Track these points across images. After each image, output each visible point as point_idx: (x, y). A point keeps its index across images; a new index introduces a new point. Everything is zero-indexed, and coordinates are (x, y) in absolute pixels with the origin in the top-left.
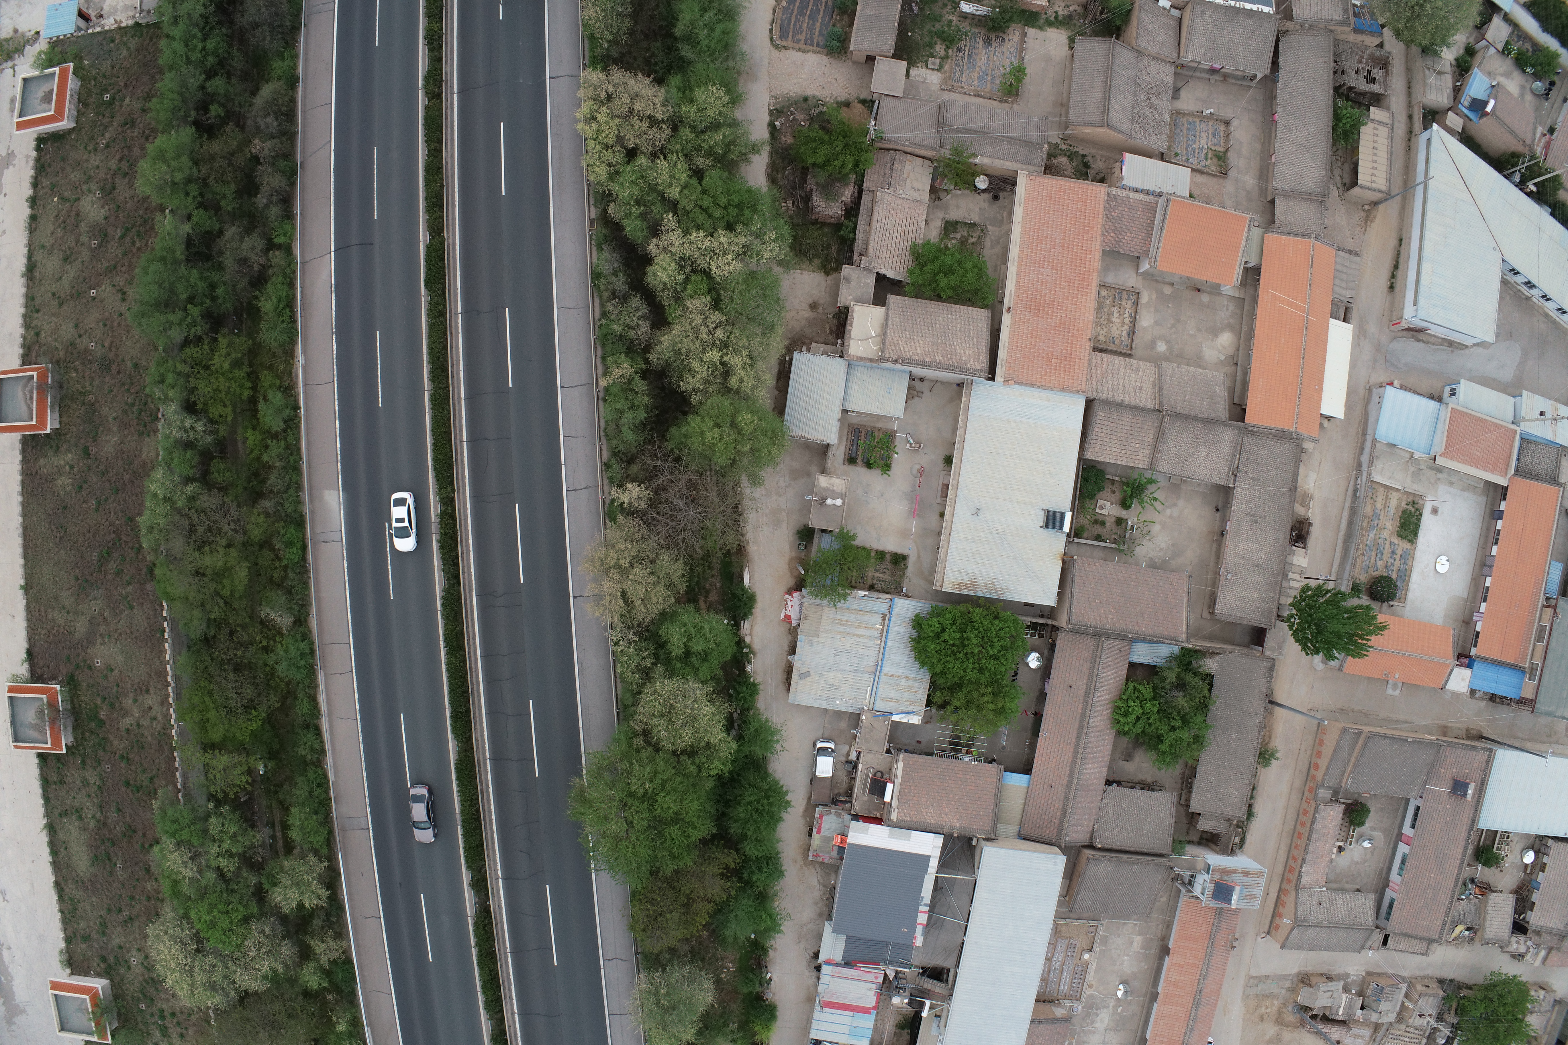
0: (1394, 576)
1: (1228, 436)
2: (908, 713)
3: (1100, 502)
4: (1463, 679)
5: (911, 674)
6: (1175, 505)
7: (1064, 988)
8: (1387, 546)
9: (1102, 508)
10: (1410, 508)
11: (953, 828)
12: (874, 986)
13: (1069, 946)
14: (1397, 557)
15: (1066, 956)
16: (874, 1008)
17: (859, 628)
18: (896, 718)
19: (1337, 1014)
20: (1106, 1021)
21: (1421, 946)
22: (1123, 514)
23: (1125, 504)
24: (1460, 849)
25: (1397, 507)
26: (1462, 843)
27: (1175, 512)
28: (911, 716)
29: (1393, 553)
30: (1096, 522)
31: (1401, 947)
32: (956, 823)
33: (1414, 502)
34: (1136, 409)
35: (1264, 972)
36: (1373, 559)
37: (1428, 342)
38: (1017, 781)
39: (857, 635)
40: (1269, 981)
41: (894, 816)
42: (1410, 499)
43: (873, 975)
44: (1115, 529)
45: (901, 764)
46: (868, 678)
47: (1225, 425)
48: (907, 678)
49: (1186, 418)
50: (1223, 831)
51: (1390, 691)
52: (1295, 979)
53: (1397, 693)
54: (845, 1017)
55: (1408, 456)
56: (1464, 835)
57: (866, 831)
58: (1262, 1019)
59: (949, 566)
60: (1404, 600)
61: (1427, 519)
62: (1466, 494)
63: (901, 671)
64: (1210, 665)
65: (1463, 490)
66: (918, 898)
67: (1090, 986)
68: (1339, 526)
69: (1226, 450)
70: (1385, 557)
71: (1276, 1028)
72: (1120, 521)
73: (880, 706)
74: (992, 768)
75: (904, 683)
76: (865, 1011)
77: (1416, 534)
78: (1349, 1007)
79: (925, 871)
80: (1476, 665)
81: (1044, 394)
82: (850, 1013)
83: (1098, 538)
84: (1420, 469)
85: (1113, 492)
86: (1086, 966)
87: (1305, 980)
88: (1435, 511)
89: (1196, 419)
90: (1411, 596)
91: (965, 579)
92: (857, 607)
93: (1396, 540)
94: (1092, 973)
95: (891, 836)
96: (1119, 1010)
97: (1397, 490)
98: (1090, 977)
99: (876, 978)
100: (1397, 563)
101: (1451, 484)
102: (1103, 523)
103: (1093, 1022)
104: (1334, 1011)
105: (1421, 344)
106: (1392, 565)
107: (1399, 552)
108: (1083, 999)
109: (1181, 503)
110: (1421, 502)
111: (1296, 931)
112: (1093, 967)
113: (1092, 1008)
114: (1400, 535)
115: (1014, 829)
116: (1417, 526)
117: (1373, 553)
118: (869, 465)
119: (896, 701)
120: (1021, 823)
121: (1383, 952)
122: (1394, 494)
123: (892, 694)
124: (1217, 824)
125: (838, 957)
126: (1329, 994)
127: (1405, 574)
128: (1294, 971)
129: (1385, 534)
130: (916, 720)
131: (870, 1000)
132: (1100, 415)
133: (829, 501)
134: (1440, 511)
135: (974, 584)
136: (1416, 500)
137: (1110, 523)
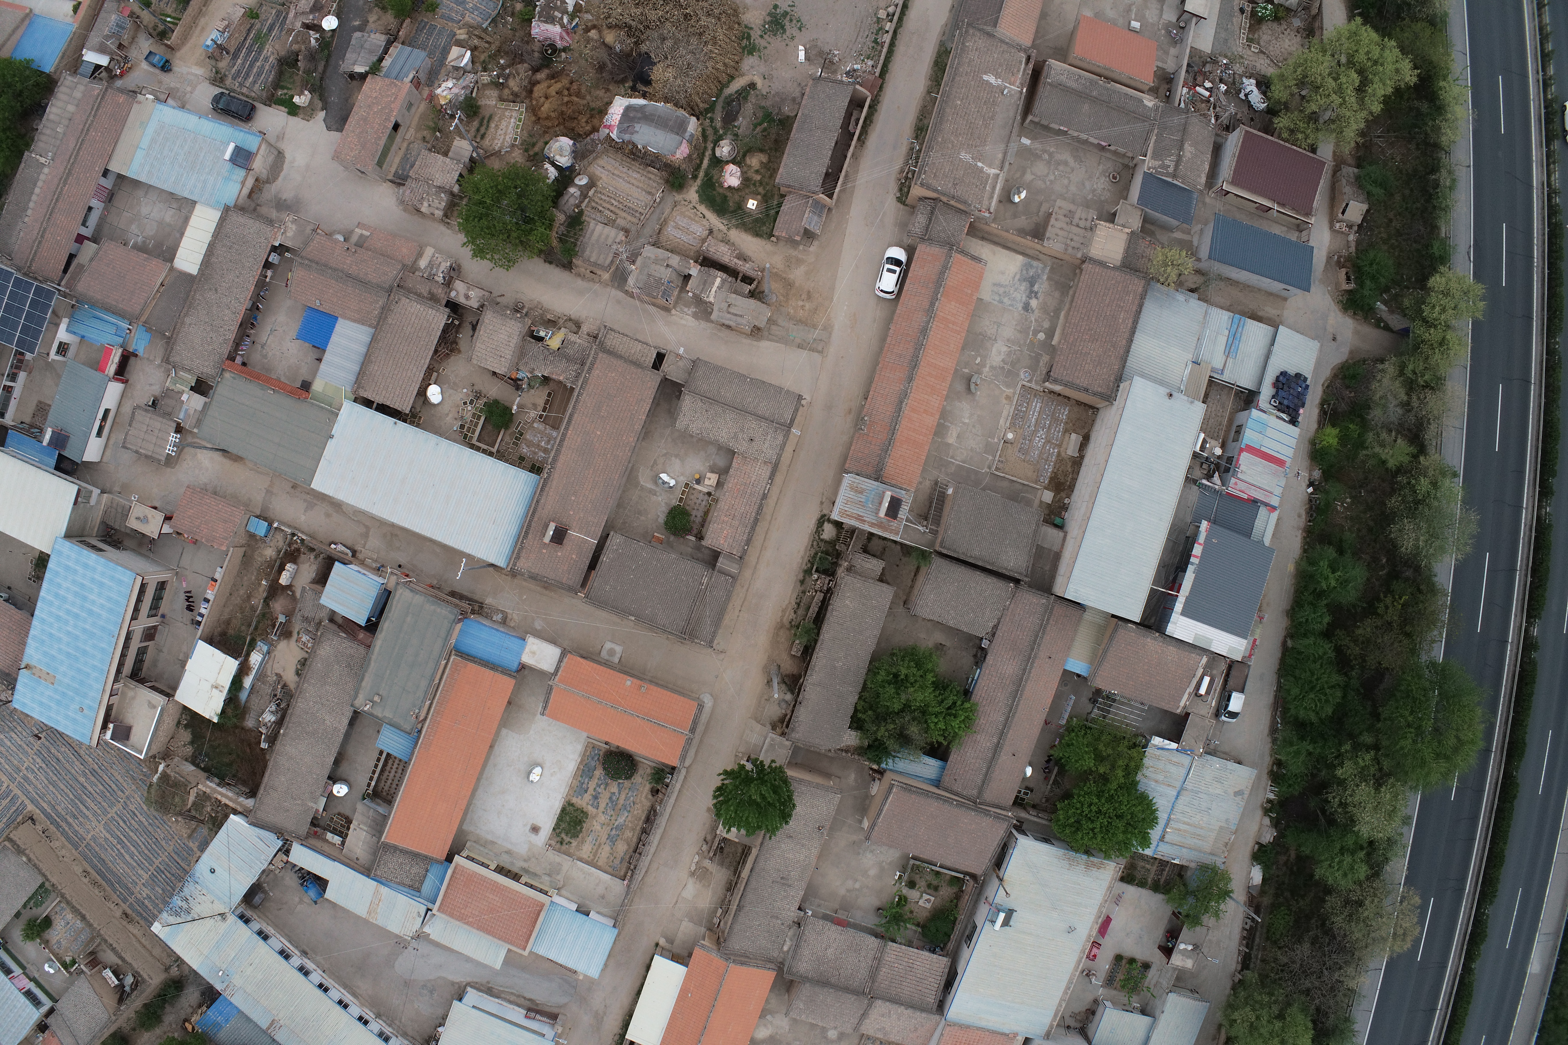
0: (599, 772)
1: (803, 966)
2: (1163, 749)
3: (928, 906)
4: (534, 653)
5: (1153, 784)
6: (848, 891)
7: (1037, 405)
8: (602, 806)
9: (928, 901)
10: (567, 839)
11: (1155, 639)
12: (1239, 475)
13: (1026, 453)
14: (591, 791)
15: (1030, 441)
16: (1242, 450)
17: (1185, 831)
18: (1174, 746)
19: (723, 281)
20: (994, 350)
21: (612, 341)
22: (905, 891)
23: (903, 900)
24: (562, 458)
25: (583, 841)
26: (559, 465)
27: (850, 884)
28: (1160, 745)
29: (596, 797)
30: (936, 888)
31: (639, 346)
32: (1151, 642)
33: (561, 843)
34: (896, 1001)
35: (804, 354)
36: (623, 796)
37: (519, 996)
38: (1077, 665)
39: (1188, 824)
40: (798, 341)
41: (1205, 660)
42: (565, 847)
43: (1238, 487)
44: (917, 878)
45: (1182, 704)
46: (1189, 785)
47: (807, 977)
48: (1156, 781)
49: (847, 990)
50: (858, 555)
51: (618, 649)
52: (766, 333)
53: (608, 645)
54: (1270, 446)
55: (563, 892)
56: (556, 475)
57: (1231, 649)
58: (809, 296)
59: (1105, 885)
60: (590, 747)
61: (547, 824)
62: (490, 837)
63: (1162, 789)
64: (851, 738)
65: (493, 843)
66: (1198, 573)
67: (1008, 398)
68: (661, 838)
69: (806, 952)
70: (608, 795)
71: (792, 277)
72: (912, 885)
73: (1185, 760)
74: (1099, 683)
75: (1160, 777)
76: (1251, 450)
77: (563, 810)
78: (706, 284)
79: (1188, 600)
80: (515, 666)
81: (983, 1024)
82: (1263, 449)
83: (938, 873)
84: (549, 875)
85: (911, 912)
86: (1012, 426)
87: (756, 332)
88: (535, 829)
89: (837, 987)
90: (579, 747)
91: (1094, 872)
92: (1184, 850)
93: (590, 810)
94: (1005, 413)
95: (1210, 641)
96: (978, 360)
97: (581, 860)
98: (1008, 410)
99: (1236, 484)
100: (592, 785)
101: (508, 852)
102: (929, 886)
103: (1009, 354)
104: (727, 285)
105: (528, 996)
106: (599, 786)
107: (587, 797)
108: (1019, 386)
109: (842, 892)
110: (553, 843)
111: (788, 417)
112: (1003, 422)
113: (1009, 373)
114: (585, 814)
115: (1087, 616)
116: (560, 819)
117: (621, 802)
118: (1132, 961)
119: (1170, 762)
120: (1080, 620)
121: (664, 348)
122: (585, 856)
123: (1173, 769)
124: (864, 563)
125: (1263, 511)
126: (732, 310)
127: (584, 771)
128: (765, 344)
129: (602, 818)
130: (1157, 741)
131: (1245, 460)
132: (931, 999)
133: (1190, 948)
134: (529, 827)
135: (1087, 866)
136: (558, 845)
137: (922, 884)
